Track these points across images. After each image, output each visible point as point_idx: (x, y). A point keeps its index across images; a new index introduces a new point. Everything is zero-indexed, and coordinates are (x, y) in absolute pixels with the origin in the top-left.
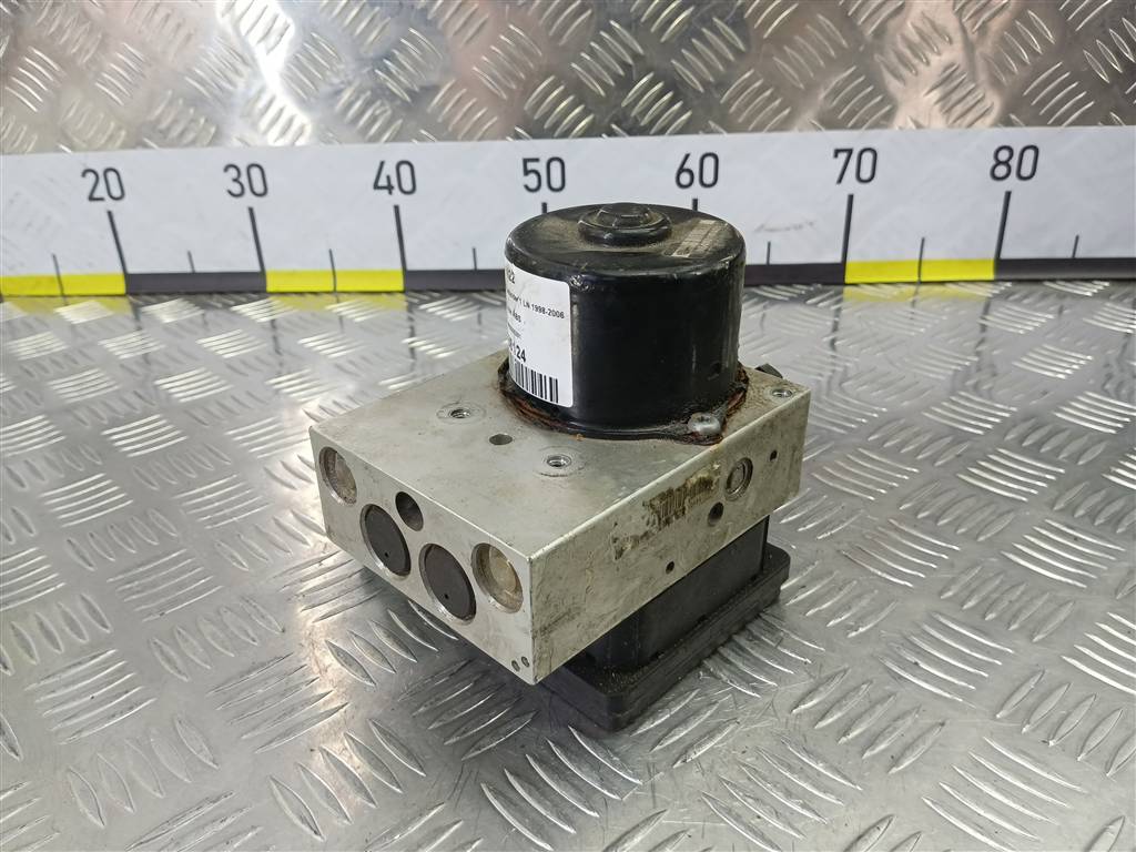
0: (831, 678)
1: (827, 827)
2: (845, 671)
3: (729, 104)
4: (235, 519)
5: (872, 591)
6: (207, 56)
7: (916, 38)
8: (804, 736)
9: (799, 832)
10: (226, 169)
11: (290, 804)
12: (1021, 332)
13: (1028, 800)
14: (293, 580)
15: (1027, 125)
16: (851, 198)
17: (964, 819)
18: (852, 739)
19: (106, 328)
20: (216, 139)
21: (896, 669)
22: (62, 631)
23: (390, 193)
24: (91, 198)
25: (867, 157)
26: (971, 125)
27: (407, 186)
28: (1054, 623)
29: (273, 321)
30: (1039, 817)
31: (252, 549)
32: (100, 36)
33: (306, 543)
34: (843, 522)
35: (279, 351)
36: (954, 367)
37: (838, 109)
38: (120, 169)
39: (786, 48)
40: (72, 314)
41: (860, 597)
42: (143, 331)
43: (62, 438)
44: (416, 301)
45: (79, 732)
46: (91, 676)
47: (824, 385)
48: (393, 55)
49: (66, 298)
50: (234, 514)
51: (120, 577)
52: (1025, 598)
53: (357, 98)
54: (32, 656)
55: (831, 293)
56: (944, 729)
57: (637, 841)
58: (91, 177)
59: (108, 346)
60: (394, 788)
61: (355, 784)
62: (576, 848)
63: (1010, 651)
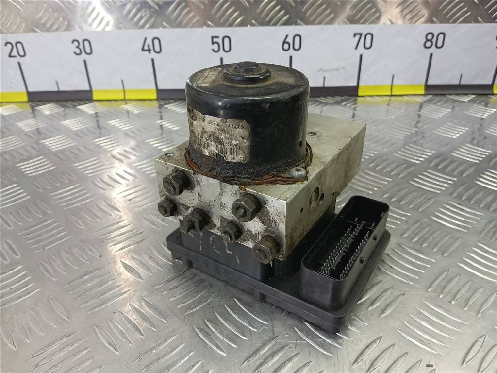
1: (353, 342)
3: (306, 11)
10: (73, 42)
11: (104, 337)
12: (437, 117)
13: (443, 328)
14: (105, 232)
15: (441, 22)
16: (361, 56)
17: (414, 338)
18: (363, 302)
19: (19, 117)
20: (68, 28)
21: (383, 270)
23: (150, 53)
24: (10, 56)
25: (369, 37)
26: (416, 22)
27: (157, 49)
28: (452, 249)
29: (96, 113)
30: (448, 336)
31: (86, 218)
33: (111, 215)
35: (99, 126)
36: (407, 133)
37: (356, 14)
38: (23, 42)
40: (3, 111)
42: (36, 118)
44: (163, 104)
45: (4, 305)
46: (10, 279)
50: (78, 202)
51: (24, 232)
52: (440, 237)
53: (134, 8)
55: (352, 100)
56: (405, 297)
57: (266, 350)
58: (9, 46)
59: (20, 125)
60: (153, 328)
61: (134, 327)
62: (237, 354)
63: (433, 261)
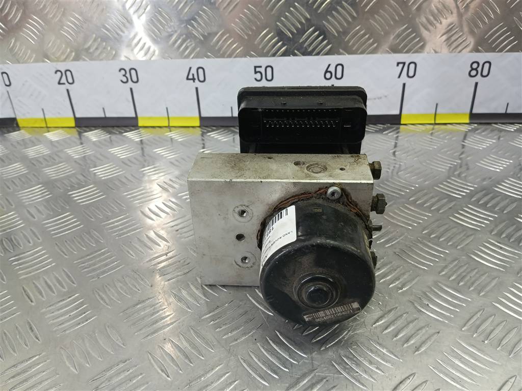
0: (390, 311)
1: (387, 377)
2: (396, 308)
3: (349, 41)
4: (129, 234)
5: (410, 271)
6: (111, 19)
7: (436, 11)
8: (378, 337)
9: (375, 380)
10: (120, 71)
11: (157, 364)
12: (481, 148)
13: (474, 367)
14: (155, 263)
15: (486, 51)
16: (404, 85)
17: (446, 375)
18: (399, 339)
19: (66, 143)
20: (115, 57)
21: (419, 307)
22: (55, 285)
23: (194, 82)
24: (59, 83)
25: (412, 66)
26: (460, 52)
27: (202, 78)
28: (489, 288)
29: (141, 140)
30: (479, 375)
31: (137, 248)
32: (63, 10)
33: (159, 246)
34: (397, 239)
35: (145, 157)
36: (449, 165)
37: (399, 44)
38: (72, 70)
39: (376, 16)
40: (52, 136)
41: (404, 274)
42: (84, 145)
43: (51, 196)
44: (205, 131)
45: (65, 331)
46: (68, 306)
47: (390, 174)
48: (195, 18)
49: (48, 129)
50: (128, 232)
51: (79, 261)
52: (477, 275)
53: (179, 38)
54: (43, 296)
55: (395, 128)
56: (439, 334)
57: (305, 382)
58: (59, 74)
59: (69, 151)
60: (201, 357)
61: (184, 355)
62: (279, 385)
63: (470, 300)
